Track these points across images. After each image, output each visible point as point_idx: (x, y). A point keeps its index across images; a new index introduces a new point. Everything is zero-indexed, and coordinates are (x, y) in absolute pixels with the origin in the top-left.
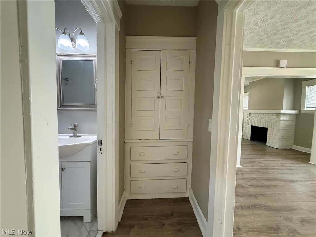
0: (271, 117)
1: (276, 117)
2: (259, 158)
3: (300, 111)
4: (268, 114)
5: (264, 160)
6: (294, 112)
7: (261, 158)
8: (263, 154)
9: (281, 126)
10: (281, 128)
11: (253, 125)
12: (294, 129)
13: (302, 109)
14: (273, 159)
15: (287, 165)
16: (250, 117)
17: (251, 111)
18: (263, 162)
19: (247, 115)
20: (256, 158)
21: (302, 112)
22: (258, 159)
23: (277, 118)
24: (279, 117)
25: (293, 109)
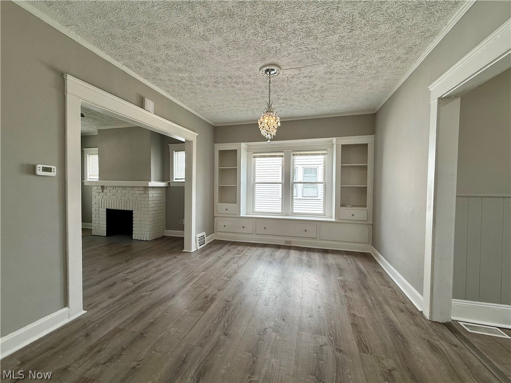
0: (137, 192)
1: (142, 192)
2: (122, 271)
3: (169, 183)
4: (133, 187)
5: (131, 272)
6: (163, 184)
7: (126, 269)
8: (129, 259)
9: (150, 206)
10: (150, 209)
11: (110, 208)
12: (164, 208)
13: (171, 181)
14: (143, 264)
15: (163, 267)
16: (103, 194)
17: (104, 183)
18: (130, 276)
19: (97, 191)
20: (117, 274)
21: (171, 185)
22: (121, 274)
23: (145, 193)
24: (147, 192)
25: (163, 180)
